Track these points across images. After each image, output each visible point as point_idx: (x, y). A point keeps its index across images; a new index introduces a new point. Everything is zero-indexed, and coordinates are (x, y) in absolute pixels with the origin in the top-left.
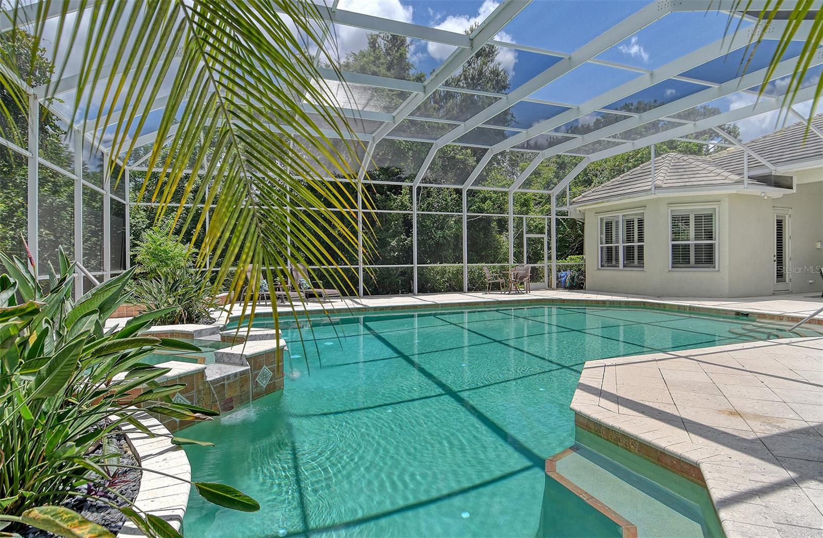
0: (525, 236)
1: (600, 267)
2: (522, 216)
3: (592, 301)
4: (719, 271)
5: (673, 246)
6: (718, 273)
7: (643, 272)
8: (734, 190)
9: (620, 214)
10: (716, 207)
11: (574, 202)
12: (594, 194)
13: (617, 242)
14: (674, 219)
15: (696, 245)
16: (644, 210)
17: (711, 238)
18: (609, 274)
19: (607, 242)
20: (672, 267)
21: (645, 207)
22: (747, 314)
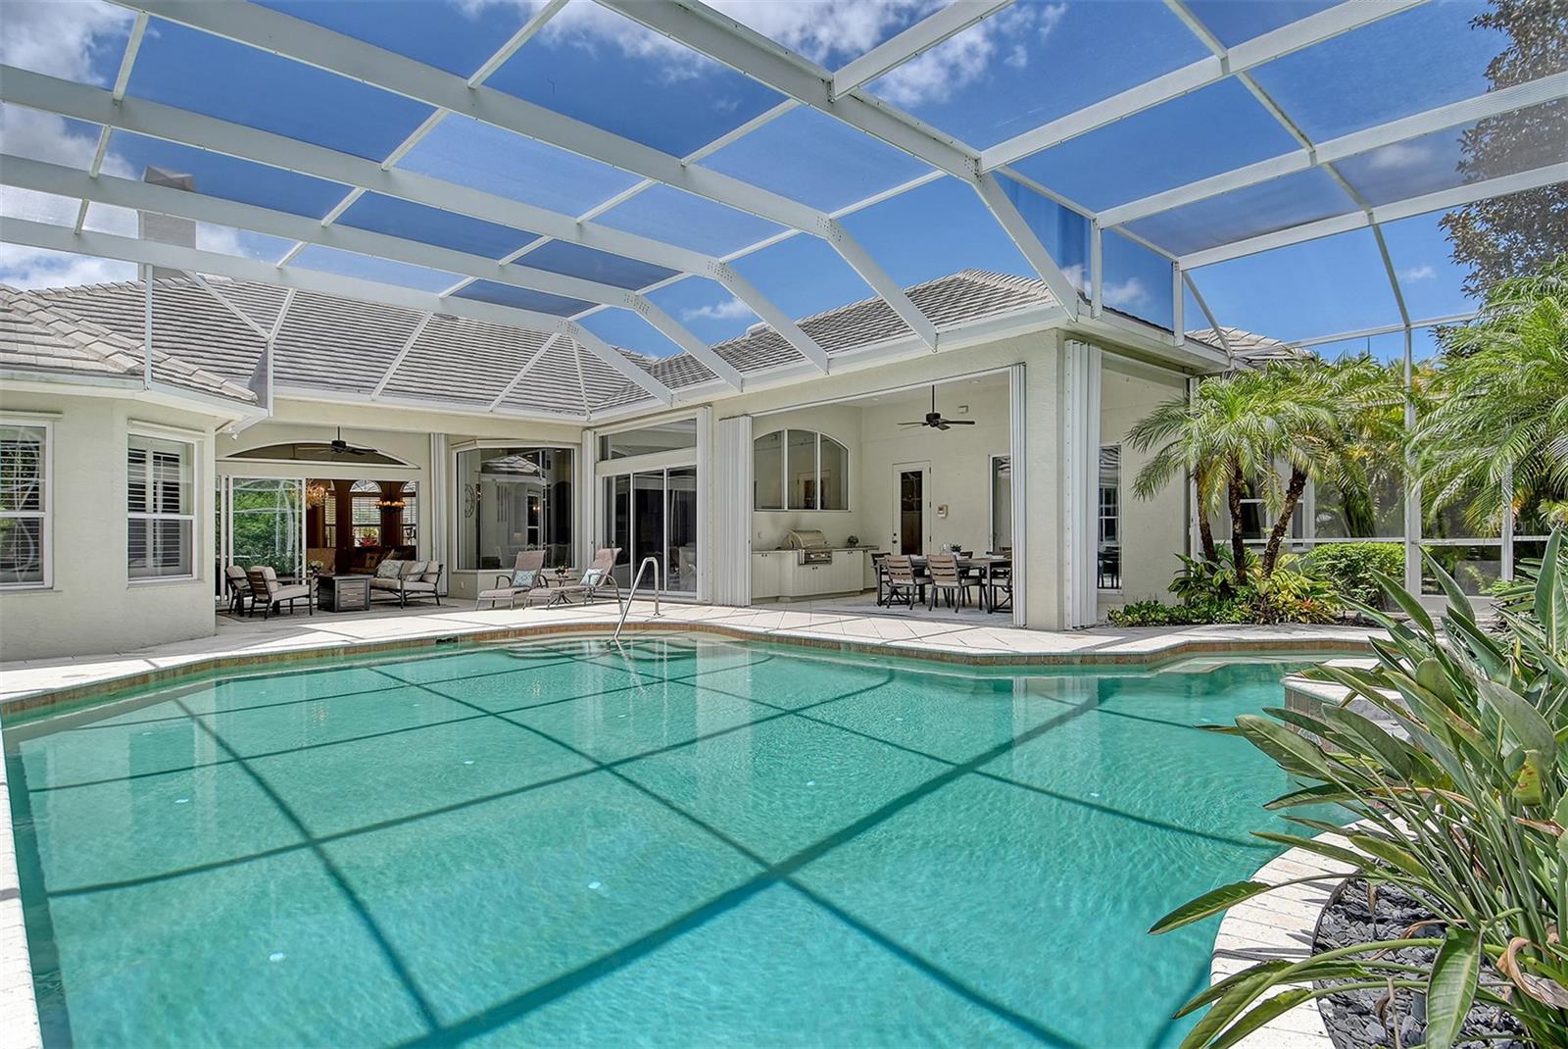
6: (201, 583)
20: (129, 576)
21: (60, 412)
22: (452, 640)
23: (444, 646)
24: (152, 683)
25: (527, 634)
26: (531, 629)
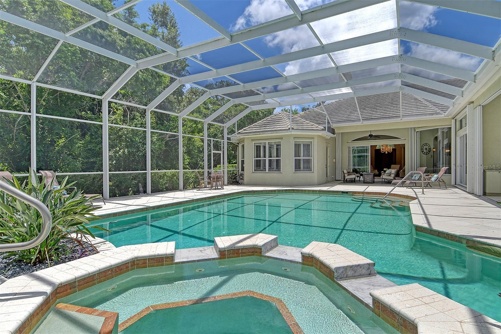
0: (213, 152)
1: (254, 171)
2: (211, 139)
3: (266, 191)
4: (313, 172)
5: (295, 159)
6: (313, 173)
7: (280, 174)
8: (320, 133)
9: (267, 142)
10: (312, 141)
11: (239, 133)
12: (249, 129)
13: (265, 157)
14: (295, 145)
15: (303, 159)
16: (281, 140)
17: (309, 156)
18: (259, 175)
19: (257, 157)
20: (295, 171)
21: (282, 138)
22: (347, 193)
23: (345, 194)
24: (277, 192)
25: (370, 194)
26: (372, 193)
